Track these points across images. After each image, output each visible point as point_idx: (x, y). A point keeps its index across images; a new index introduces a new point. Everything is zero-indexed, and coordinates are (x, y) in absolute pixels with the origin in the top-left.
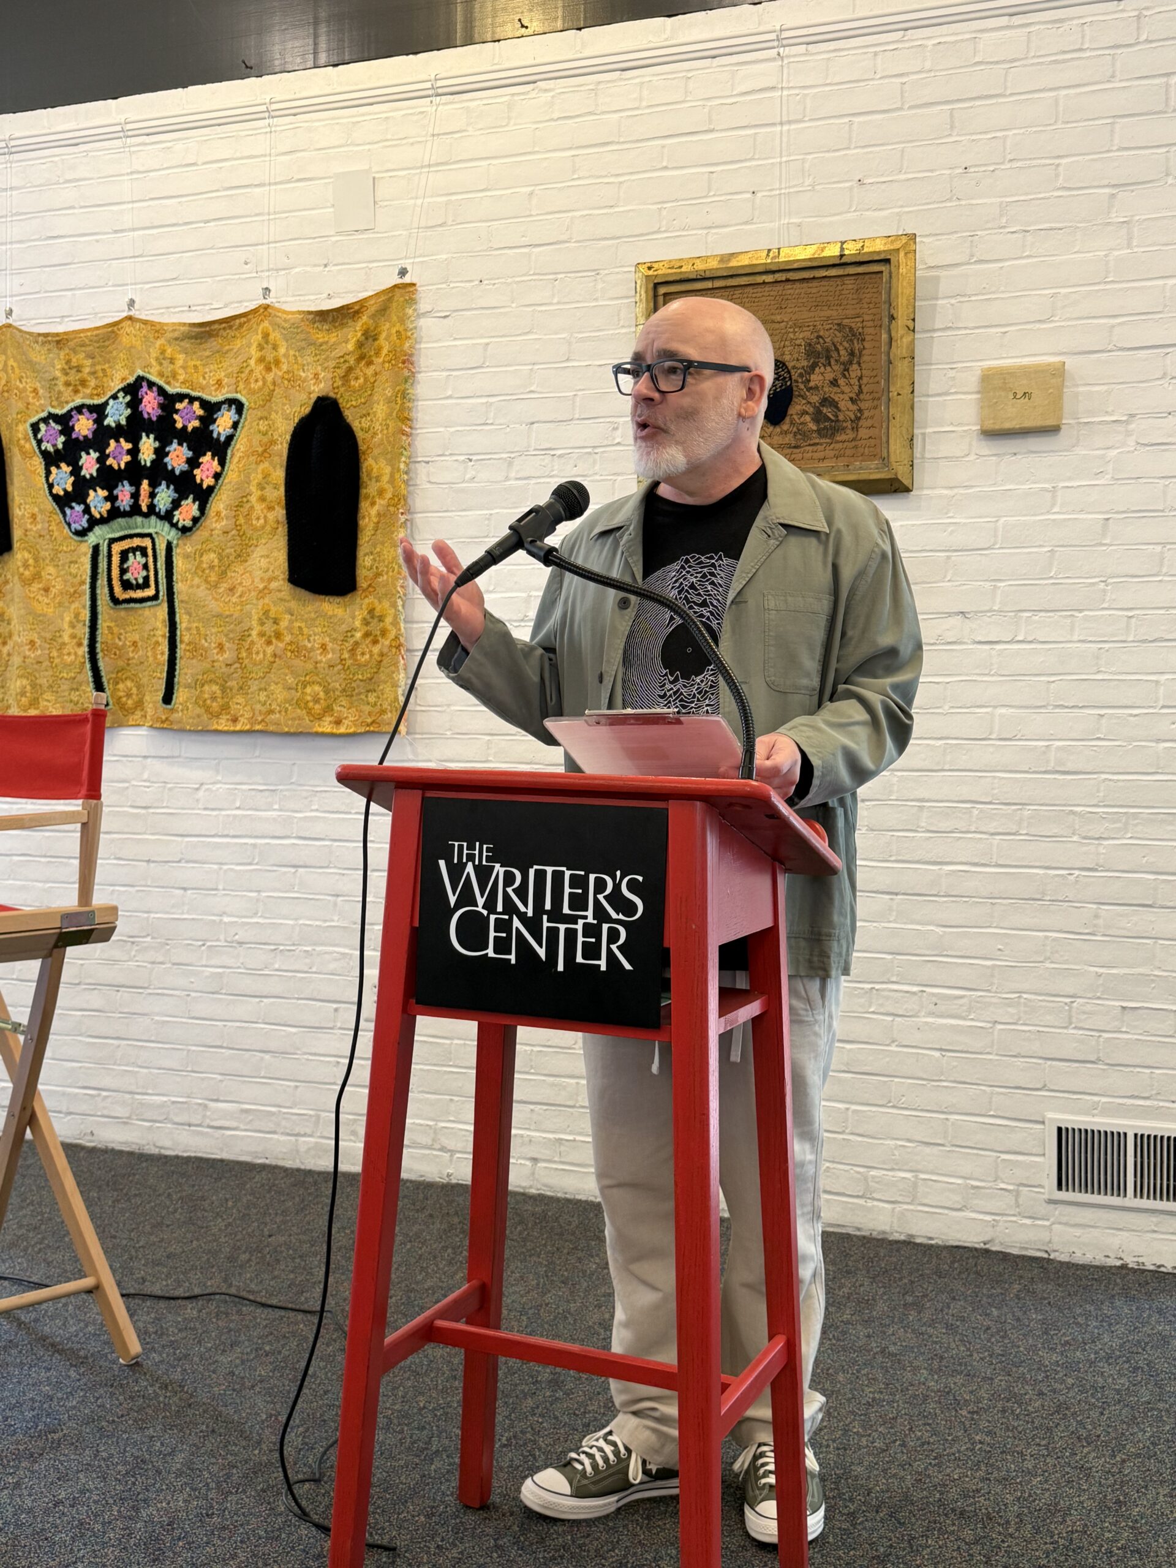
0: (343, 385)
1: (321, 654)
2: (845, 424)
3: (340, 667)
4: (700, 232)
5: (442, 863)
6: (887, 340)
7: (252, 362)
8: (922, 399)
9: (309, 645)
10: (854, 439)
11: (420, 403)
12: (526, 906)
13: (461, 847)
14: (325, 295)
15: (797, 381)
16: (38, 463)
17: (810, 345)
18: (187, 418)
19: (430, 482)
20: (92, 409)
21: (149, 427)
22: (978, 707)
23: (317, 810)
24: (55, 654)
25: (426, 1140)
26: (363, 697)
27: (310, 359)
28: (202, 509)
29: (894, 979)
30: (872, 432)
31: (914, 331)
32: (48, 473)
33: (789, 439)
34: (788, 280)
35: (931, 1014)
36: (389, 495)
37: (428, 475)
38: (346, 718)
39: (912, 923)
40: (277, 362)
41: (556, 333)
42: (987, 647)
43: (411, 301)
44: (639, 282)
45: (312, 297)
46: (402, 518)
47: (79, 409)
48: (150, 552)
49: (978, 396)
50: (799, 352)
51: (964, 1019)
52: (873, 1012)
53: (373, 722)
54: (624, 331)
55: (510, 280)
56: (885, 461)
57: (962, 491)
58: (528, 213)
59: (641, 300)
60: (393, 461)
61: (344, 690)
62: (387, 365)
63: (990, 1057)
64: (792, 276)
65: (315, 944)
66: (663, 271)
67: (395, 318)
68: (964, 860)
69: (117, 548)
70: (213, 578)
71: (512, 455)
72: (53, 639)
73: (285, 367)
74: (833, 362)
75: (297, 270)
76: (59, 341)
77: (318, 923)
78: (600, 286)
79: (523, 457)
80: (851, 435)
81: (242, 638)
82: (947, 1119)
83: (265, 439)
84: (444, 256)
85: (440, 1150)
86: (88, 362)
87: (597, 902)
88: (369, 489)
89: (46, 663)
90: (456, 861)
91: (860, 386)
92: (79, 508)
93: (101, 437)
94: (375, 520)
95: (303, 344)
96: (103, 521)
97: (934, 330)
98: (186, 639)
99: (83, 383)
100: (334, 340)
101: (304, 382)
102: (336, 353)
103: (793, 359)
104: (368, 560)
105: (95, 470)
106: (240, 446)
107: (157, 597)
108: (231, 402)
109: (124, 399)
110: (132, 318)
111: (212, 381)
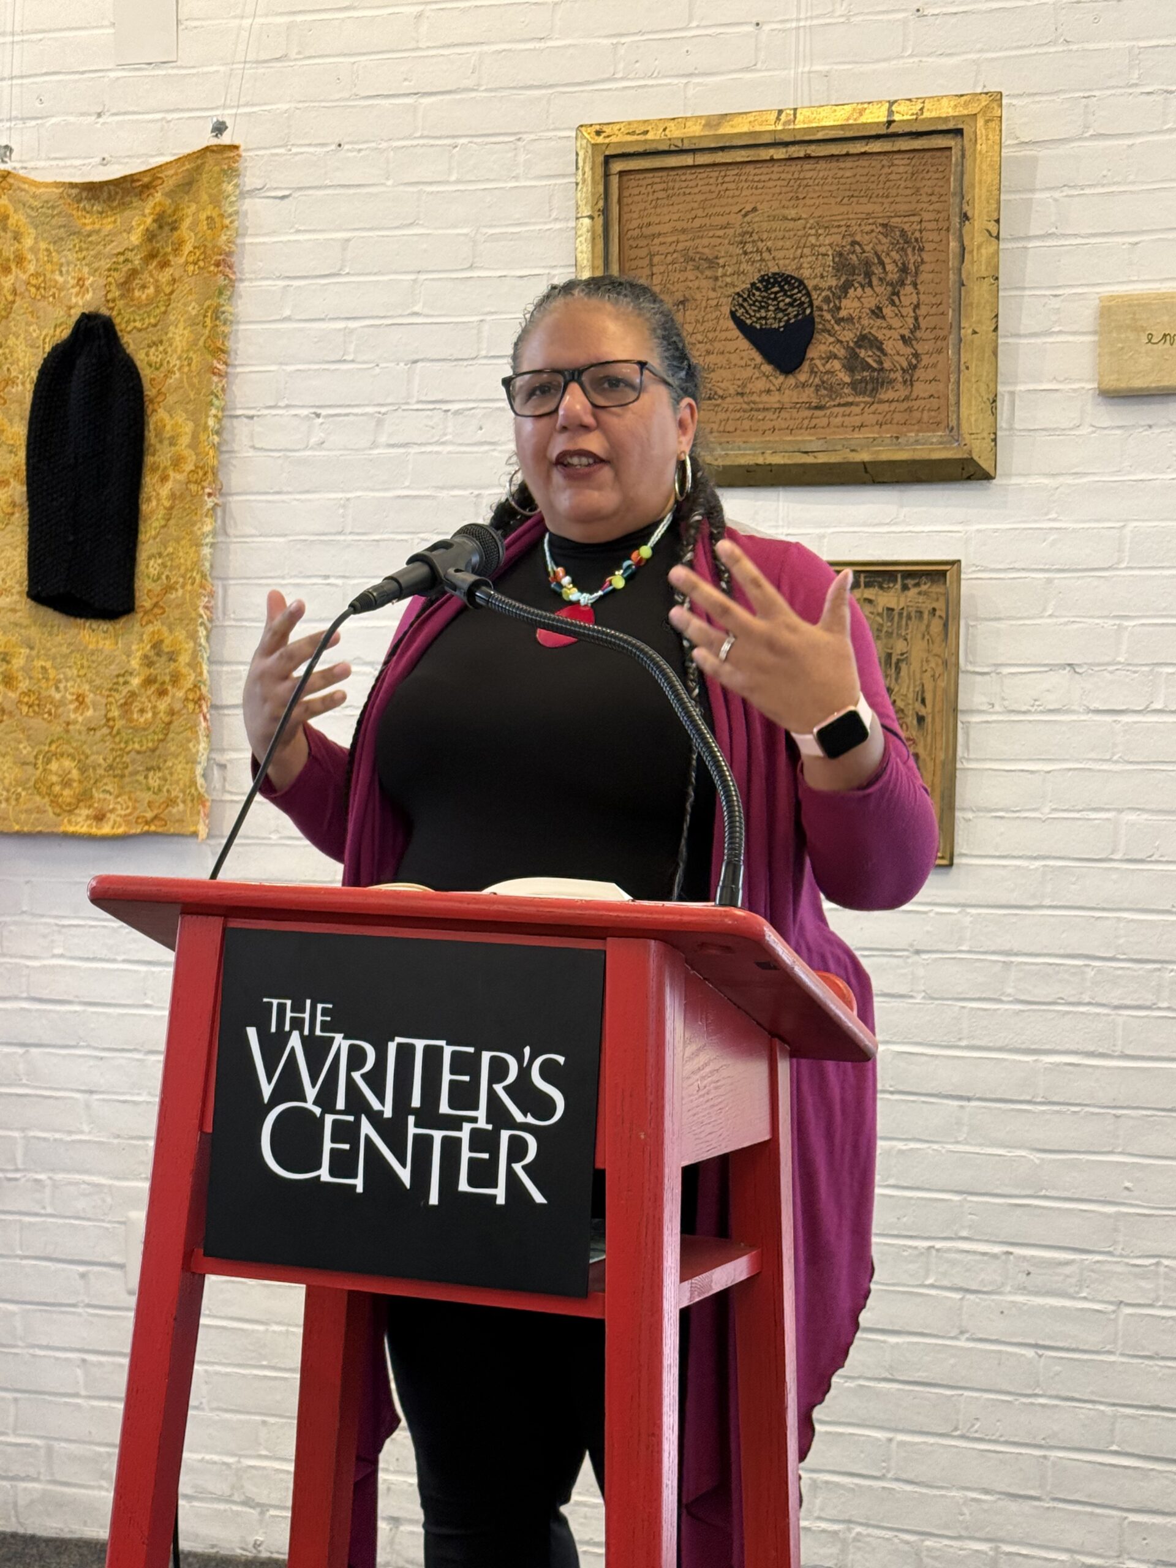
0: (122, 296)
1: (76, 710)
2: (892, 375)
3: (105, 731)
4: (675, 81)
5: (252, 1033)
6: (958, 250)
8: (1010, 340)
9: (58, 696)
10: (907, 398)
11: (242, 327)
12: (381, 1099)
13: (282, 1008)
14: (98, 160)
15: (821, 309)
17: (841, 254)
19: (253, 447)
22: (1094, 810)
23: (62, 956)
25: (221, 1487)
26: (141, 778)
27: (71, 256)
29: (964, 1234)
30: (932, 388)
31: (997, 238)
33: (808, 395)
34: (808, 157)
35: (1023, 1289)
36: (191, 467)
37: (252, 436)
38: (112, 811)
39: (993, 1144)
40: (20, 260)
41: (455, 227)
42: (1108, 718)
43: (232, 173)
44: (581, 154)
45: (77, 162)
46: (210, 503)
49: (1095, 338)
50: (824, 266)
51: (1074, 1298)
52: (932, 1286)
53: (156, 817)
54: (558, 226)
55: (384, 145)
56: (954, 432)
57: (1070, 480)
58: (413, 45)
59: (584, 181)
60: (197, 416)
61: (111, 767)
62: (191, 268)
63: (1112, 1358)
64: (813, 150)
65: (53, 1170)
66: (618, 138)
67: (205, 197)
68: (1073, 1047)
71: (383, 410)
73: (31, 268)
74: (875, 281)
75: (54, 120)
77: (57, 1136)
78: (522, 157)
79: (400, 413)
80: (903, 392)
82: (1045, 1457)
84: (285, 106)
85: (245, 1503)
87: (492, 1095)
88: (158, 456)
90: (273, 1029)
91: (916, 319)
94: (167, 504)
95: (62, 232)
97: (1028, 238)
100: (110, 227)
101: (60, 290)
102: (113, 248)
103: (815, 276)
104: (154, 566)
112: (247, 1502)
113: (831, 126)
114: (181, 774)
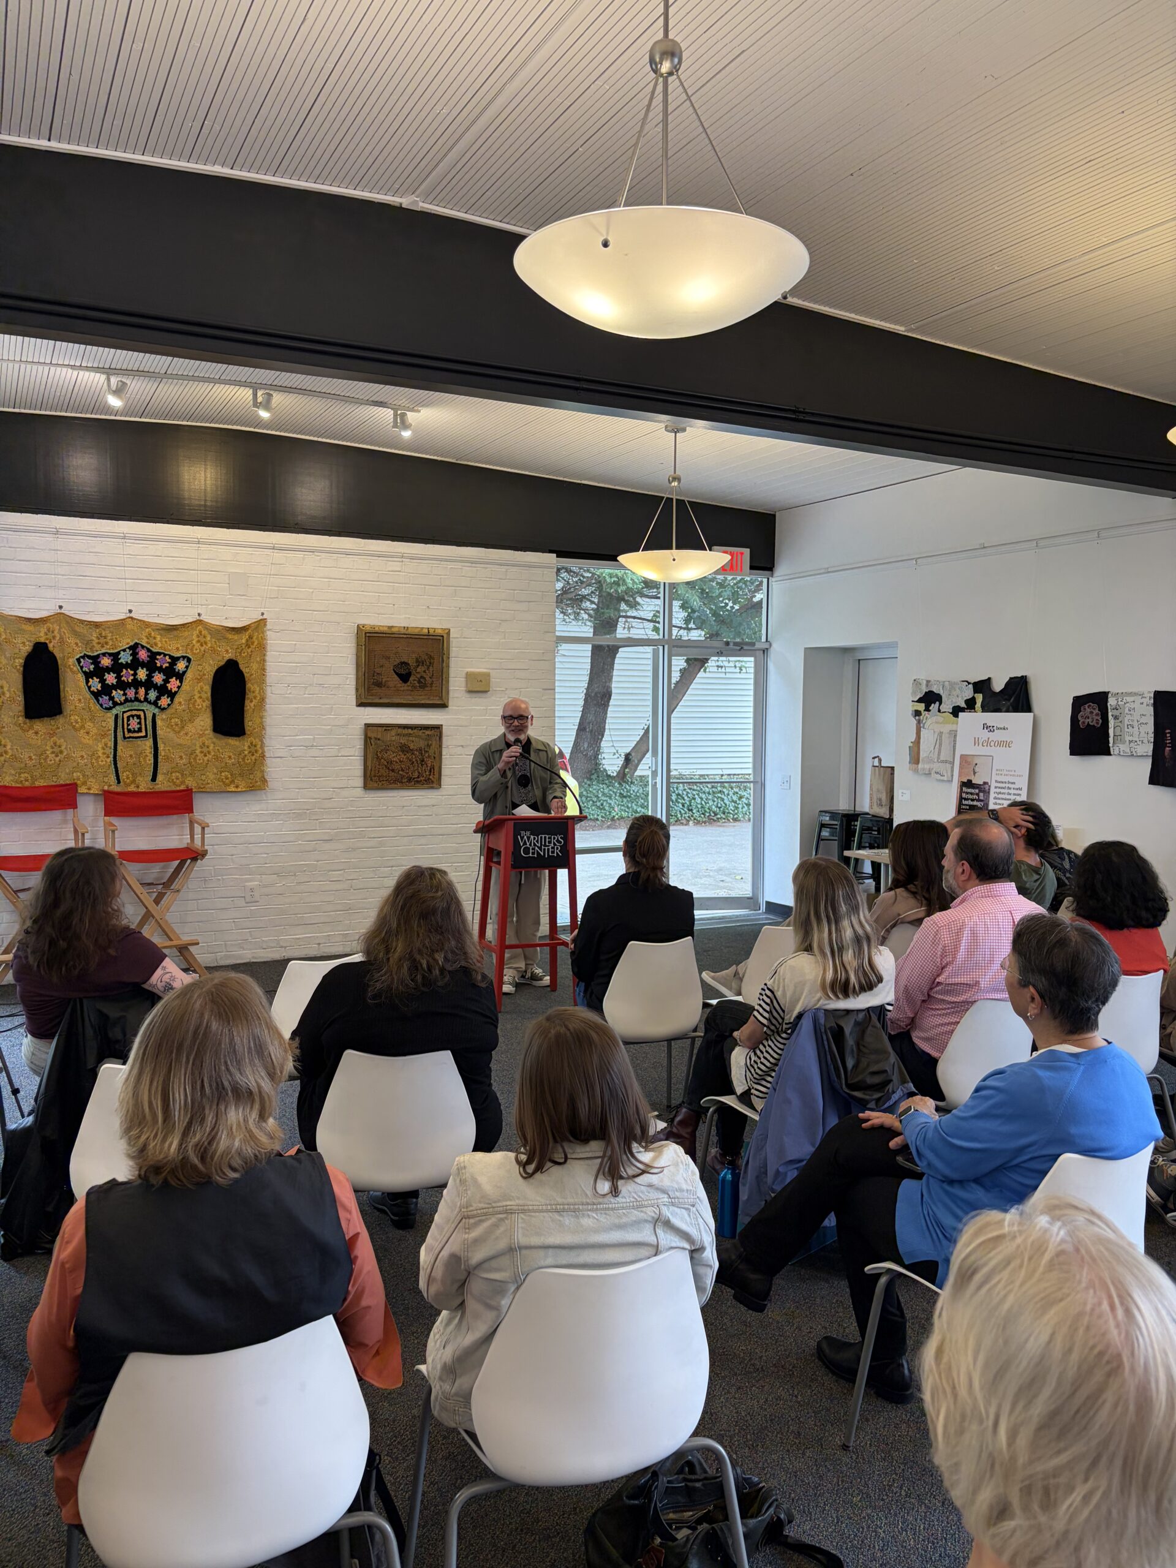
0: (239, 654)
1: (229, 760)
2: (429, 685)
3: (237, 765)
4: (378, 616)
6: (441, 660)
7: (194, 642)
8: (451, 679)
9: (223, 756)
10: (430, 690)
11: (268, 664)
15: (412, 670)
16: (81, 678)
17: (416, 658)
18: (162, 662)
19: (273, 694)
20: (110, 655)
21: (143, 665)
24: (94, 761)
26: (248, 776)
27: (223, 644)
28: (172, 700)
30: (436, 688)
31: (449, 658)
32: (87, 682)
33: (410, 688)
34: (411, 638)
36: (256, 699)
37: (271, 690)
38: (240, 785)
40: (206, 643)
41: (323, 643)
43: (265, 625)
44: (359, 631)
46: (264, 707)
47: (104, 654)
48: (142, 717)
49: (467, 680)
50: (414, 661)
53: (253, 786)
55: (305, 622)
56: (441, 698)
57: (461, 708)
58: (311, 598)
59: (361, 637)
60: (261, 686)
61: (240, 774)
62: (256, 649)
64: (412, 636)
66: (368, 629)
67: (260, 631)
69: (126, 715)
70: (177, 729)
71: (307, 685)
72: (94, 754)
73: (211, 646)
74: (424, 665)
75: (211, 606)
76: (97, 625)
81: (192, 754)
83: (201, 674)
84: (278, 609)
86: (110, 635)
88: (249, 695)
89: (90, 765)
91: (432, 673)
92: (107, 698)
93: (117, 668)
94: (253, 707)
95: (221, 638)
96: (121, 704)
98: (163, 754)
99: (107, 643)
100: (235, 639)
101: (219, 652)
102: (237, 643)
103: (412, 662)
104: (250, 723)
105: (115, 681)
106: (189, 675)
107: (146, 736)
108: (184, 657)
109: (129, 652)
110: (132, 618)
111: (173, 647)
112: (282, 947)
113: (416, 631)
114: (259, 775)
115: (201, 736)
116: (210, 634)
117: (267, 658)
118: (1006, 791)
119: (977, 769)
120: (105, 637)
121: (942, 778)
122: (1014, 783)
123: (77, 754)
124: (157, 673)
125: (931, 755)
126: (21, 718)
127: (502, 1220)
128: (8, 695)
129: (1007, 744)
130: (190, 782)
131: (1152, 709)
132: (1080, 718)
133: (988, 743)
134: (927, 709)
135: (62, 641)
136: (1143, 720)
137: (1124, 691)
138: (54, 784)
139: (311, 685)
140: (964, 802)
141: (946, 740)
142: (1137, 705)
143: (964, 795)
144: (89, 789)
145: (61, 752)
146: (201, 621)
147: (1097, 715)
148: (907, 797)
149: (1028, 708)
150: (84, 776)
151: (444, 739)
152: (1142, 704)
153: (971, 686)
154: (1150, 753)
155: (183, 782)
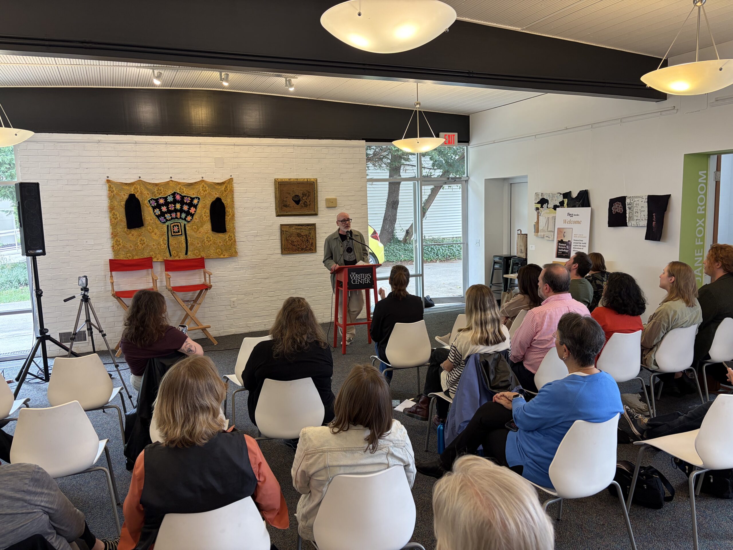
0: (222, 195)
1: (220, 243)
2: (309, 205)
3: (224, 246)
6: (314, 193)
7: (201, 190)
9: (217, 242)
10: (309, 208)
11: (235, 199)
12: (360, 278)
14: (214, 178)
15: (301, 199)
16: (151, 209)
17: (302, 193)
18: (187, 200)
20: (163, 198)
21: (178, 202)
24: (159, 247)
26: (229, 251)
27: (214, 191)
28: (192, 218)
30: (312, 206)
32: (154, 211)
33: (300, 207)
36: (231, 215)
37: (238, 211)
38: (225, 255)
40: (206, 191)
43: (232, 181)
45: (212, 180)
46: (234, 219)
47: (160, 198)
48: (180, 226)
49: (326, 202)
53: (231, 255)
55: (250, 178)
56: (314, 211)
57: (325, 215)
58: (253, 167)
60: (232, 209)
61: (225, 250)
62: (229, 192)
66: (279, 180)
67: (230, 184)
69: (172, 225)
70: (195, 230)
72: (159, 244)
73: (209, 192)
74: (306, 196)
75: (208, 173)
76: (156, 185)
78: (266, 181)
81: (203, 242)
83: (205, 205)
84: (238, 173)
86: (162, 189)
88: (227, 214)
89: (157, 249)
91: (310, 199)
92: (163, 218)
93: (167, 204)
94: (229, 219)
95: (213, 188)
96: (170, 220)
98: (190, 242)
99: (161, 193)
101: (212, 195)
102: (220, 190)
103: (300, 195)
104: (228, 227)
105: (166, 210)
106: (199, 206)
107: (182, 234)
108: (197, 198)
109: (172, 196)
110: (172, 181)
111: (192, 193)
112: (248, 327)
113: (302, 180)
114: (234, 250)
115: (206, 233)
116: (208, 186)
117: (235, 196)
118: (579, 244)
119: (565, 235)
120: (161, 190)
121: (549, 239)
122: (582, 241)
123: (151, 244)
124: (185, 205)
125: (544, 228)
126: (125, 229)
127: (321, 455)
128: (119, 219)
129: (579, 222)
130: (203, 254)
131: (646, 204)
132: (613, 209)
133: (570, 222)
134: (542, 207)
135: (141, 193)
136: (643, 209)
137: (634, 196)
138: (142, 258)
139: (255, 208)
140: (560, 250)
141: (551, 221)
142: (640, 202)
143: (559, 247)
144: (158, 259)
145: (144, 243)
146: (203, 180)
147: (621, 207)
148: (533, 249)
149: (589, 206)
150: (155, 253)
151: (317, 230)
152: (642, 201)
153: (562, 195)
154: (646, 225)
155: (200, 254)
